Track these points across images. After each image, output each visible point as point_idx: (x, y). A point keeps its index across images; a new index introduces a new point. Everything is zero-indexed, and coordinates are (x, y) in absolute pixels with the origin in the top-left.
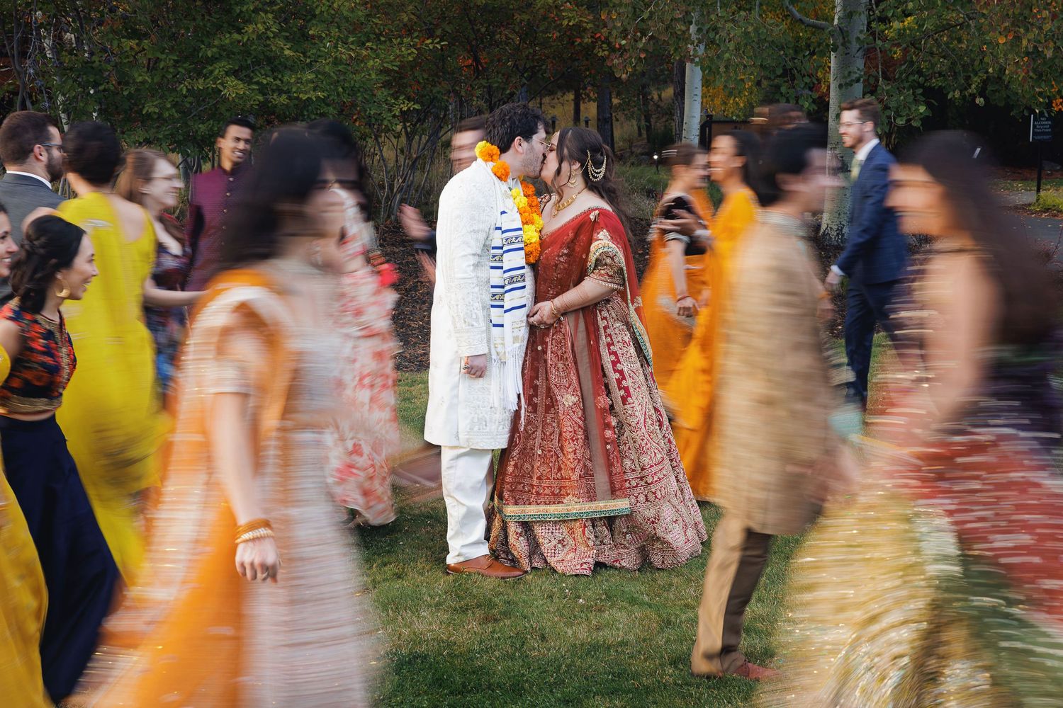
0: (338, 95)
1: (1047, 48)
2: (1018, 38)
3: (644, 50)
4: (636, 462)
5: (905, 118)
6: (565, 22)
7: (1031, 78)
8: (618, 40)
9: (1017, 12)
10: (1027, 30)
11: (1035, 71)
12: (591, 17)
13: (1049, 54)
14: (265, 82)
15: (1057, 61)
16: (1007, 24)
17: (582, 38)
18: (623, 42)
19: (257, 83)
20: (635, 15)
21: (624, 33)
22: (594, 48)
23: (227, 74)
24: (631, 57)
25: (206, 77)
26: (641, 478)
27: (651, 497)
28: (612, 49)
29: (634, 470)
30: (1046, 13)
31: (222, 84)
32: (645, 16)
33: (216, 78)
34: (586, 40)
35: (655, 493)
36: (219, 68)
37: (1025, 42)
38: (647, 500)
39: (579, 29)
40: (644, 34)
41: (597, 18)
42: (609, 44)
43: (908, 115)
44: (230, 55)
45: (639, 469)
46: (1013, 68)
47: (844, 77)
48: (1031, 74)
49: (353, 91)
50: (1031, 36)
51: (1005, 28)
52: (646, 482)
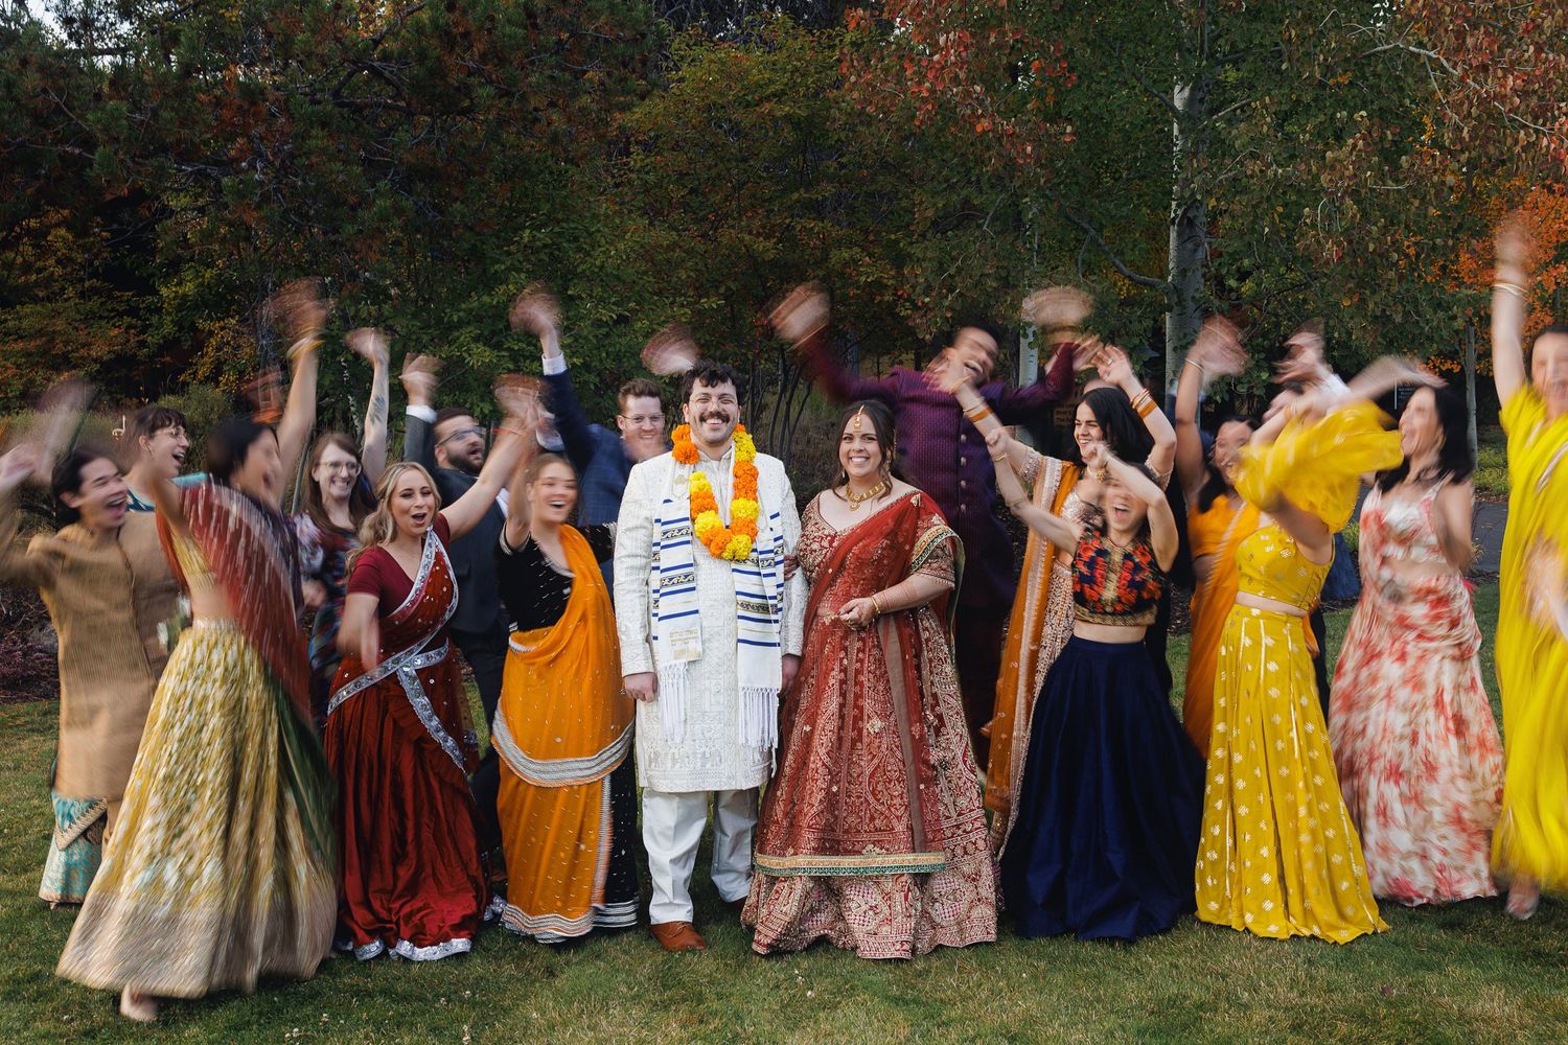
0: (601, 361)
1: (1396, 312)
2: (1363, 300)
3: (950, 308)
4: (951, 807)
5: (1246, 386)
6: (863, 279)
7: (1379, 343)
8: (921, 298)
9: (1360, 272)
10: (1374, 292)
11: (1384, 336)
12: (893, 273)
13: (1398, 319)
14: (516, 348)
15: (1407, 326)
16: (1352, 285)
17: (882, 295)
18: (927, 300)
19: (509, 349)
20: (941, 268)
21: (928, 290)
22: (896, 305)
23: (476, 339)
24: (936, 316)
25: (450, 344)
26: (958, 827)
27: (971, 848)
28: (915, 307)
29: (948, 818)
30: (1392, 274)
31: (468, 351)
32: (952, 271)
33: (462, 345)
34: (886, 298)
35: (975, 844)
36: (465, 335)
37: (1371, 306)
38: (966, 853)
39: (879, 286)
40: (951, 290)
41: (900, 274)
42: (913, 303)
43: (1249, 382)
44: (479, 319)
45: (954, 815)
46: (1360, 334)
47: (1180, 340)
48: (1380, 340)
49: (618, 358)
50: (1377, 298)
51: (1350, 289)
52: (964, 831)
